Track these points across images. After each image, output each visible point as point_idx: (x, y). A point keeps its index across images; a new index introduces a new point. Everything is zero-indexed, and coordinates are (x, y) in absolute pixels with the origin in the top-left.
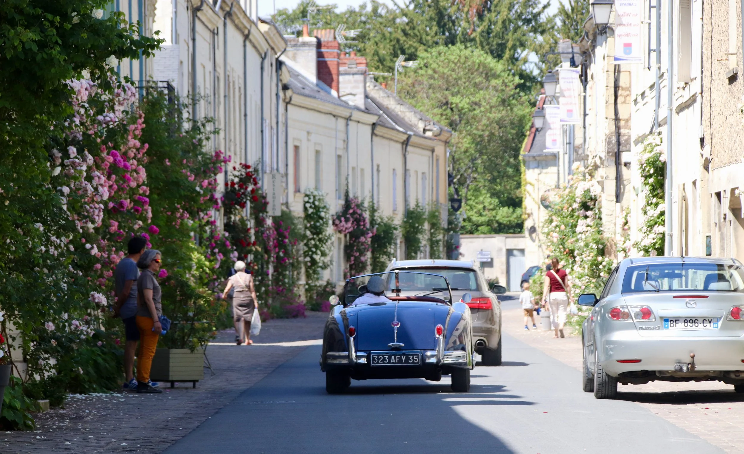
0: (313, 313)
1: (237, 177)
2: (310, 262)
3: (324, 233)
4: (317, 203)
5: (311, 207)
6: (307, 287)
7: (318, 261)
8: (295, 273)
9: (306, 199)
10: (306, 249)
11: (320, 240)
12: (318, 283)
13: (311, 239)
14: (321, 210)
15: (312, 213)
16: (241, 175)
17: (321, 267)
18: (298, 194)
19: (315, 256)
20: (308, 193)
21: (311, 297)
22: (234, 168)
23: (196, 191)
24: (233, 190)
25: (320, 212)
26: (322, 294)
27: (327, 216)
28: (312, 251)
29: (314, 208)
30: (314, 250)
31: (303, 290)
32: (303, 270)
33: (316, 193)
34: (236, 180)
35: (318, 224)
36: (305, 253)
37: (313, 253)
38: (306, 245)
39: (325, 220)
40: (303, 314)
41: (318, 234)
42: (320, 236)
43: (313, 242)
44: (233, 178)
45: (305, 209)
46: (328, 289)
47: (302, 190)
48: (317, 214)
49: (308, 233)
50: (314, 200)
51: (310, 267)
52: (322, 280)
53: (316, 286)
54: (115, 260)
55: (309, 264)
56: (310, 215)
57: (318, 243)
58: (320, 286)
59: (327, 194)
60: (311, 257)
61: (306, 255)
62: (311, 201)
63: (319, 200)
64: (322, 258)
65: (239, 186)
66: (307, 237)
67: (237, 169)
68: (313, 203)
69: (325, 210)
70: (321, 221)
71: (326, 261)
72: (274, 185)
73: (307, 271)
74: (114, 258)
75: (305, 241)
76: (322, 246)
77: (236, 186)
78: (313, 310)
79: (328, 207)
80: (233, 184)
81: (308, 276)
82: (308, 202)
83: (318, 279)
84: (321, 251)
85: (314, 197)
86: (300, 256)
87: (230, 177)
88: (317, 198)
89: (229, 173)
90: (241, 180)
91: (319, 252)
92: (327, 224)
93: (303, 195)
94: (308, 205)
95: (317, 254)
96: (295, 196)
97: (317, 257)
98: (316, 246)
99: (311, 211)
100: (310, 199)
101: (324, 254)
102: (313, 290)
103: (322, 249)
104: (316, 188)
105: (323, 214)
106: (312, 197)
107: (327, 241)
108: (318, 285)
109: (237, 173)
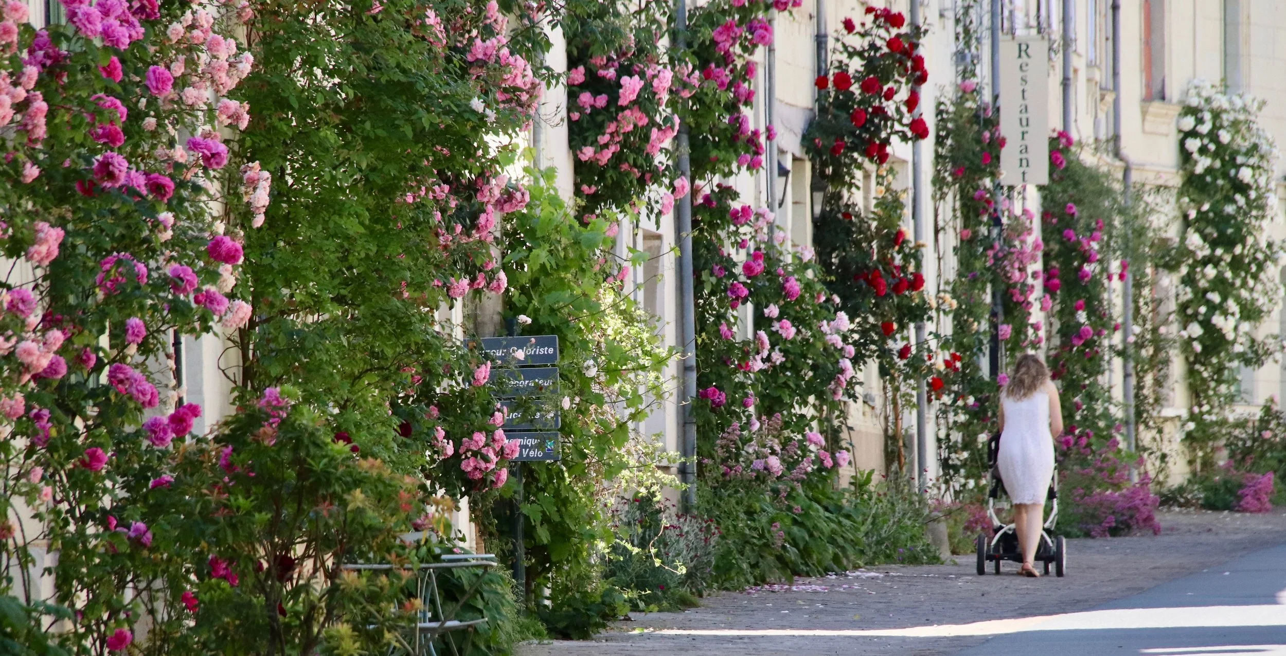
0: (1209, 517)
1: (860, 54)
2: (1200, 339)
3: (1250, 240)
4: (1225, 137)
5: (1203, 150)
6: (1191, 426)
7: (1230, 336)
8: (1149, 379)
9: (1189, 123)
10: (1188, 294)
11: (1237, 264)
12: (1234, 413)
13: (1205, 262)
14: (1240, 160)
15: (1209, 170)
16: (873, 46)
17: (1242, 357)
18: (1156, 107)
19: (1218, 320)
20: (1194, 102)
21: (1207, 463)
22: (849, 25)
23: (474, 112)
24: (844, 103)
25: (1238, 167)
26: (1247, 452)
27: (1262, 181)
28: (1208, 303)
29: (1216, 155)
30: (1215, 297)
31: (1179, 436)
32: (1177, 367)
33: (1221, 101)
34: (856, 65)
35: (1230, 209)
36: (1183, 307)
37: (1213, 308)
38: (1189, 280)
39: (1253, 194)
40: (1149, 519)
41: (1229, 243)
42: (1238, 250)
43: (1211, 272)
44: (844, 57)
45: (1186, 156)
46: (1267, 434)
47: (1174, 91)
48: (1225, 175)
49: (1194, 240)
50: (1216, 128)
51: (1202, 358)
52: (1248, 403)
53: (1223, 423)
54: (33, 360)
55: (1198, 347)
56: (1202, 177)
57: (1229, 274)
58: (1241, 424)
59: (1263, 103)
60: (1206, 324)
61: (1186, 314)
62: (1205, 128)
63: (1235, 124)
64: (1245, 326)
65: (865, 88)
66: (1192, 253)
67: (858, 28)
68: (1213, 136)
69: (1253, 161)
70: (1240, 199)
71: (1260, 336)
72: (1024, 80)
73: (1191, 372)
74: (29, 353)
75: (1184, 270)
76: (1244, 284)
77: (855, 89)
78: (1210, 505)
79: (1264, 148)
80: (843, 79)
81: (1197, 390)
82: (1193, 134)
83: (1231, 399)
84: (1238, 300)
85: (1216, 115)
86: (1166, 322)
87: (835, 57)
88: (1226, 118)
89: (831, 43)
90: (871, 64)
91: (1232, 306)
92: (1262, 208)
93: (1178, 109)
94: (1193, 145)
95: (1225, 313)
96: (1144, 113)
97: (1225, 324)
98: (1220, 283)
99: (1202, 164)
100: (1200, 121)
101: (1250, 313)
102: (1214, 437)
103: (1244, 293)
104: (1226, 86)
105: (1246, 175)
106: (1207, 116)
107: (1261, 267)
108: (1231, 418)
109: (855, 42)
